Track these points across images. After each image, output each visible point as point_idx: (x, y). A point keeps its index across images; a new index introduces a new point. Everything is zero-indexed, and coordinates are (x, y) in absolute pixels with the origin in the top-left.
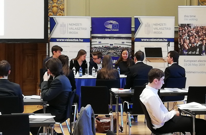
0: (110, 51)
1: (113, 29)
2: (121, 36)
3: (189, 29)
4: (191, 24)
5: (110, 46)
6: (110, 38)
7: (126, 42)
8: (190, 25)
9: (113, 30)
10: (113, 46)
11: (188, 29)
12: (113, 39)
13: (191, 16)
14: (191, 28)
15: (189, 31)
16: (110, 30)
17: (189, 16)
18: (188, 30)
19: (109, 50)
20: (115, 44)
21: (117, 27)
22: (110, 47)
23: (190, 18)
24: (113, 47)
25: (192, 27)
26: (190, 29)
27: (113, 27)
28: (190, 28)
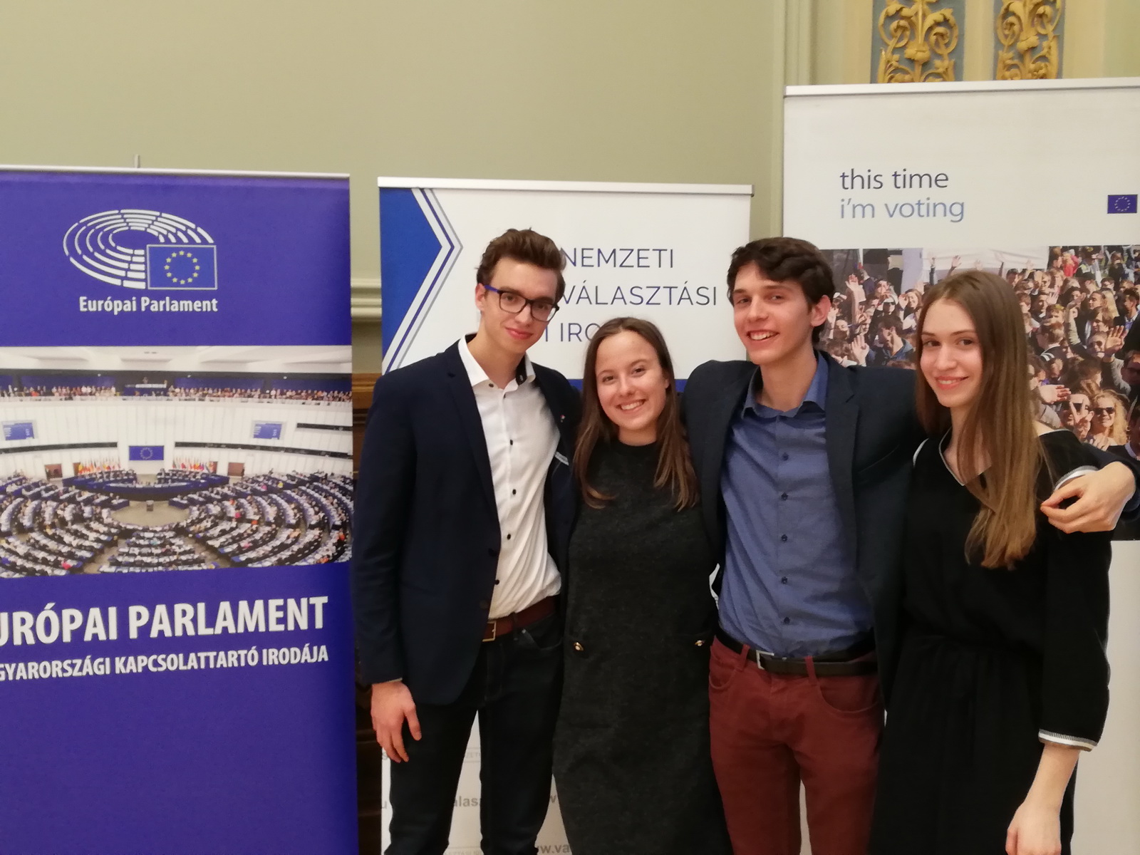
0: (133, 517)
1: (158, 296)
2: (245, 362)
3: (882, 299)
4: (898, 252)
5: (126, 465)
6: (126, 383)
7: (300, 426)
8: (893, 262)
9: (156, 307)
10: (167, 465)
11: (871, 294)
12: (165, 392)
13: (903, 180)
14: (904, 289)
15: (885, 320)
16: (129, 306)
17: (888, 180)
18: (871, 311)
19: (126, 504)
20: (178, 445)
21: (205, 278)
22: (132, 477)
23: (890, 195)
24: (162, 477)
25: (915, 282)
26: (893, 298)
27: (156, 273)
28: (898, 292)
